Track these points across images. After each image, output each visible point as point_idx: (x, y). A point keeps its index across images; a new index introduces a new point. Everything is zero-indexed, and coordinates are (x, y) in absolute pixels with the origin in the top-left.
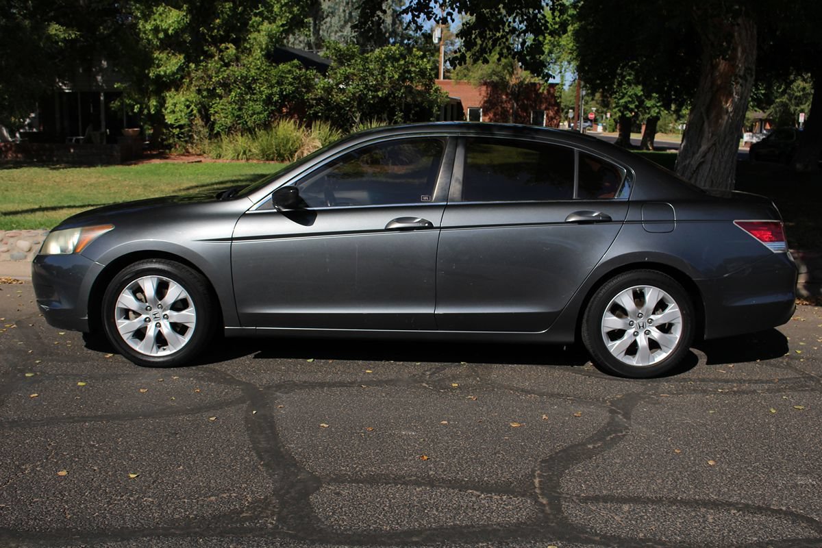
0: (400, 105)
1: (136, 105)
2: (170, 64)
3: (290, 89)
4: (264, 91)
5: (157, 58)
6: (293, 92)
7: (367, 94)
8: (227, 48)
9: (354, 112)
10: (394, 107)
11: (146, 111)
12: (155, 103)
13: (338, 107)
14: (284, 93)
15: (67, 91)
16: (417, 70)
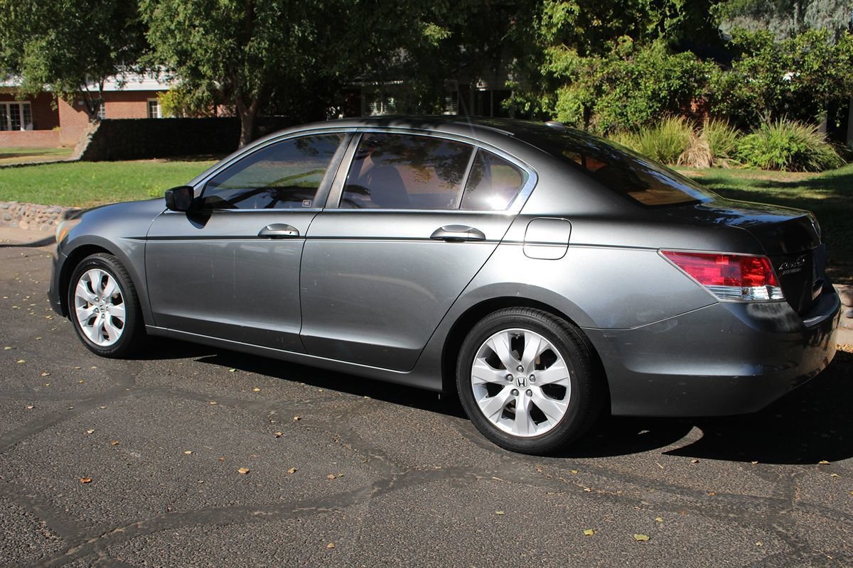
0: (823, 101)
1: (527, 102)
2: (562, 59)
3: (676, 83)
4: (649, 87)
5: (548, 54)
6: (681, 87)
7: (775, 88)
8: (624, 41)
9: (762, 109)
10: (816, 103)
11: (537, 110)
12: (547, 101)
13: (744, 104)
14: (672, 89)
15: (481, 90)
16: (847, 58)
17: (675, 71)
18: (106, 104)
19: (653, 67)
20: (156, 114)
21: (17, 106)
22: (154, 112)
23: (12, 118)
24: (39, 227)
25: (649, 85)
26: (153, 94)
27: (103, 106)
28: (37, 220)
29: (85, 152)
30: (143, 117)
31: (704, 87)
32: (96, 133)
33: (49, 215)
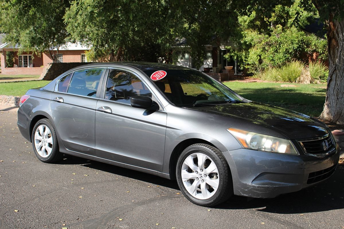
1: (235, 55)
3: (296, 46)
5: (244, 34)
6: (298, 47)
8: (278, 27)
17: (295, 41)
18: (63, 56)
19: (286, 39)
20: (85, 60)
21: (26, 57)
22: (84, 60)
23: (24, 62)
24: (4, 104)
25: (284, 47)
26: (83, 51)
27: (62, 57)
28: (4, 101)
29: (45, 77)
30: (79, 62)
31: (310, 47)
32: (50, 68)
33: (7, 99)
